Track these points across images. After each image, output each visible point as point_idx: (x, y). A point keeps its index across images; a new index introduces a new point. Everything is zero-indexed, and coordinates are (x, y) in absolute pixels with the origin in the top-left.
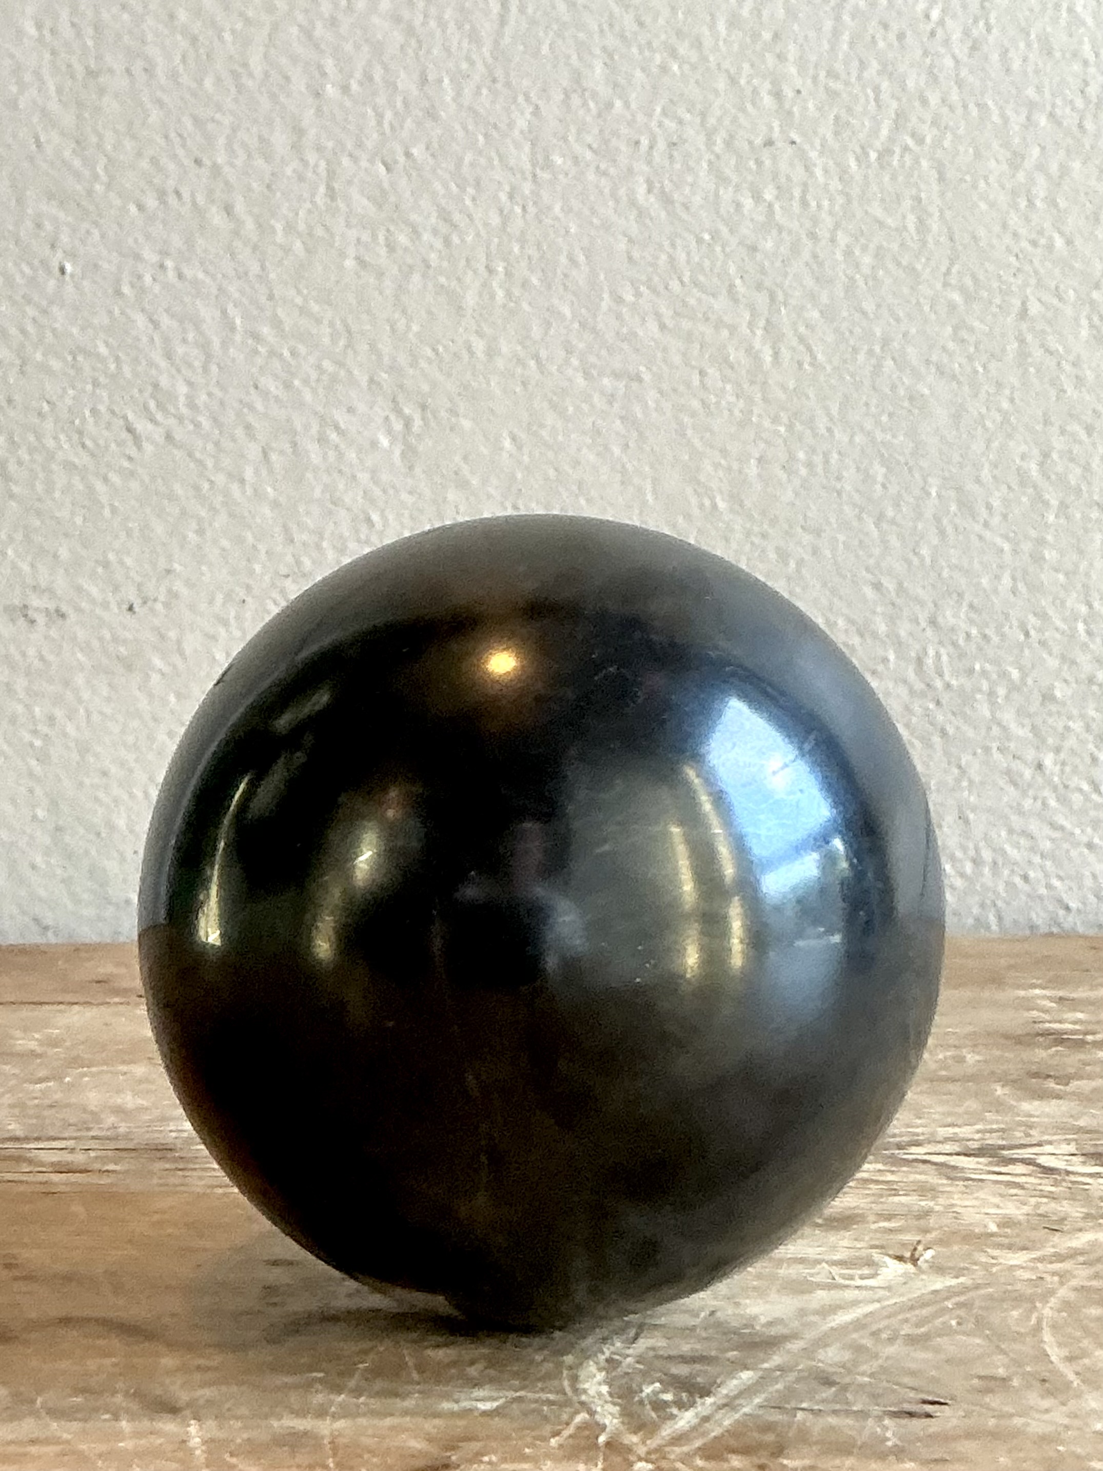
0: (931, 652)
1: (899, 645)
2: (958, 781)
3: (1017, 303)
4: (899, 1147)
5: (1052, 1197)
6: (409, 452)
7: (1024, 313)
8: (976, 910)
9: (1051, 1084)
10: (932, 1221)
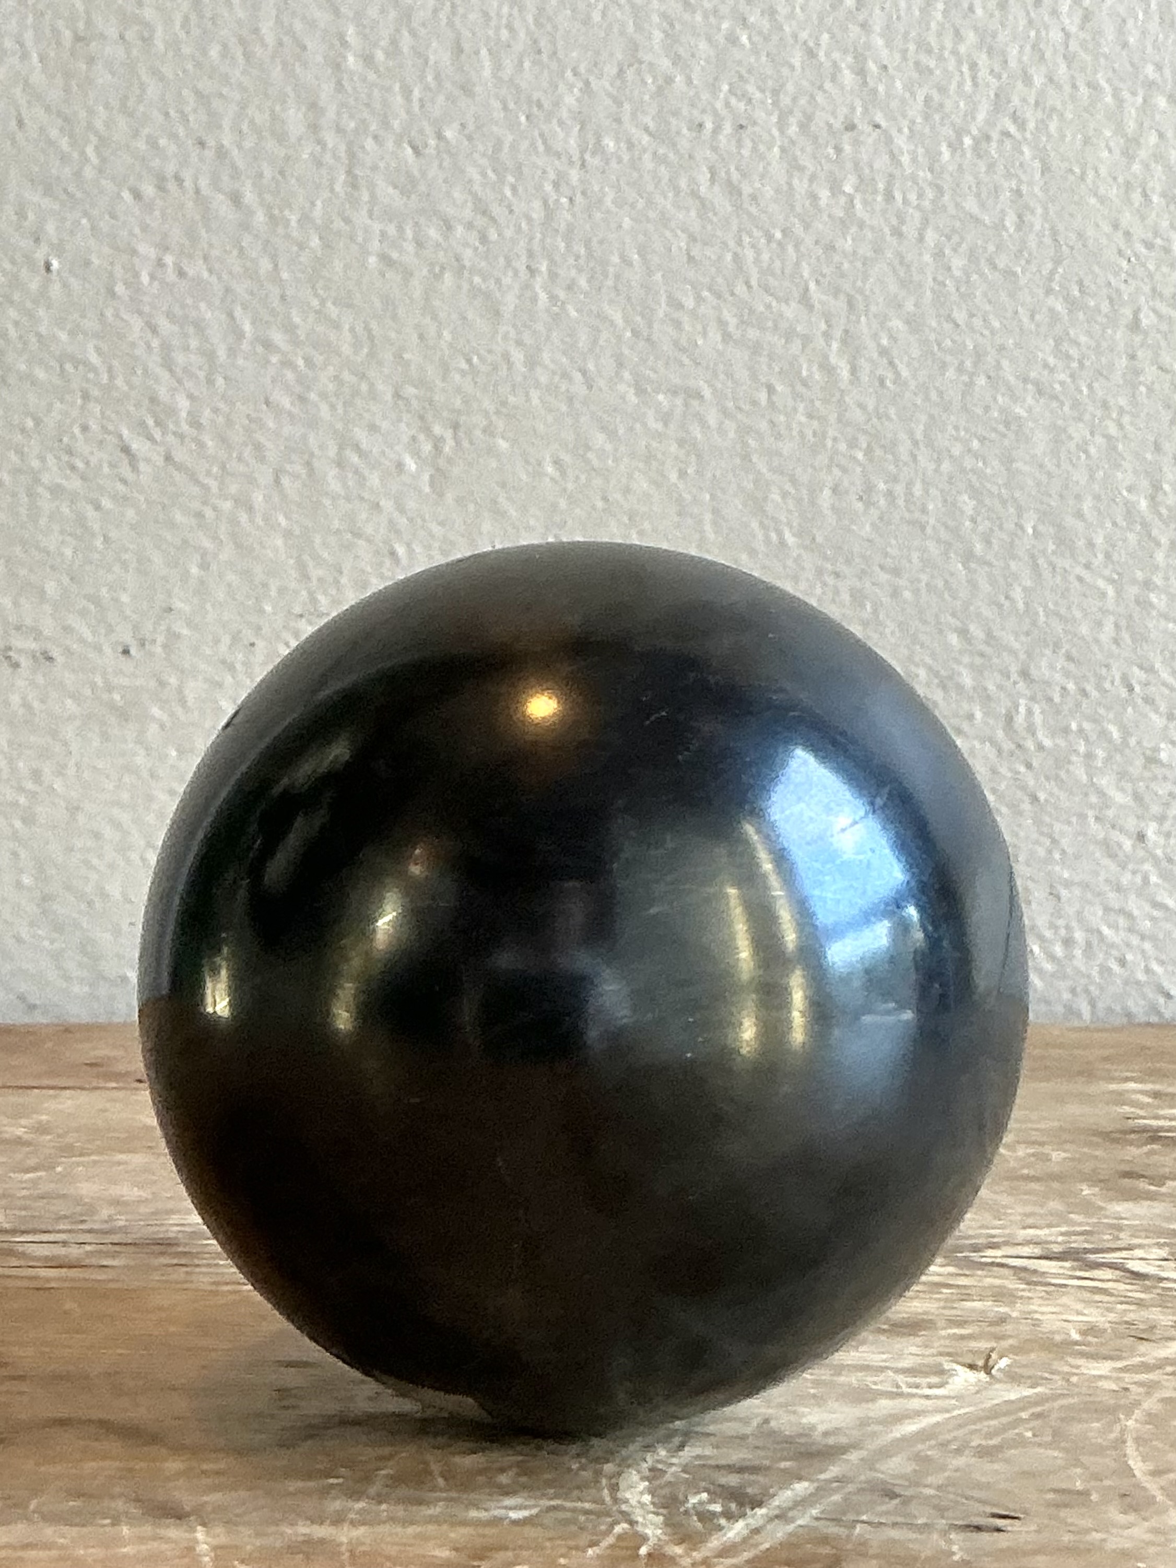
0: (1022, 709)
1: (986, 699)
2: (1050, 852)
3: (1127, 312)
4: (976, 1249)
5: (1140, 1303)
6: (440, 478)
7: (1135, 325)
8: (1066, 996)
9: (1143, 1185)
10: (1008, 1328)
